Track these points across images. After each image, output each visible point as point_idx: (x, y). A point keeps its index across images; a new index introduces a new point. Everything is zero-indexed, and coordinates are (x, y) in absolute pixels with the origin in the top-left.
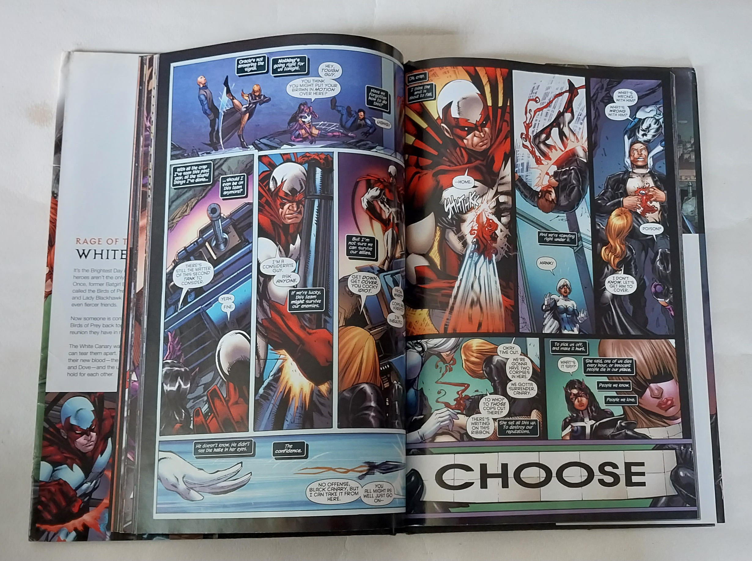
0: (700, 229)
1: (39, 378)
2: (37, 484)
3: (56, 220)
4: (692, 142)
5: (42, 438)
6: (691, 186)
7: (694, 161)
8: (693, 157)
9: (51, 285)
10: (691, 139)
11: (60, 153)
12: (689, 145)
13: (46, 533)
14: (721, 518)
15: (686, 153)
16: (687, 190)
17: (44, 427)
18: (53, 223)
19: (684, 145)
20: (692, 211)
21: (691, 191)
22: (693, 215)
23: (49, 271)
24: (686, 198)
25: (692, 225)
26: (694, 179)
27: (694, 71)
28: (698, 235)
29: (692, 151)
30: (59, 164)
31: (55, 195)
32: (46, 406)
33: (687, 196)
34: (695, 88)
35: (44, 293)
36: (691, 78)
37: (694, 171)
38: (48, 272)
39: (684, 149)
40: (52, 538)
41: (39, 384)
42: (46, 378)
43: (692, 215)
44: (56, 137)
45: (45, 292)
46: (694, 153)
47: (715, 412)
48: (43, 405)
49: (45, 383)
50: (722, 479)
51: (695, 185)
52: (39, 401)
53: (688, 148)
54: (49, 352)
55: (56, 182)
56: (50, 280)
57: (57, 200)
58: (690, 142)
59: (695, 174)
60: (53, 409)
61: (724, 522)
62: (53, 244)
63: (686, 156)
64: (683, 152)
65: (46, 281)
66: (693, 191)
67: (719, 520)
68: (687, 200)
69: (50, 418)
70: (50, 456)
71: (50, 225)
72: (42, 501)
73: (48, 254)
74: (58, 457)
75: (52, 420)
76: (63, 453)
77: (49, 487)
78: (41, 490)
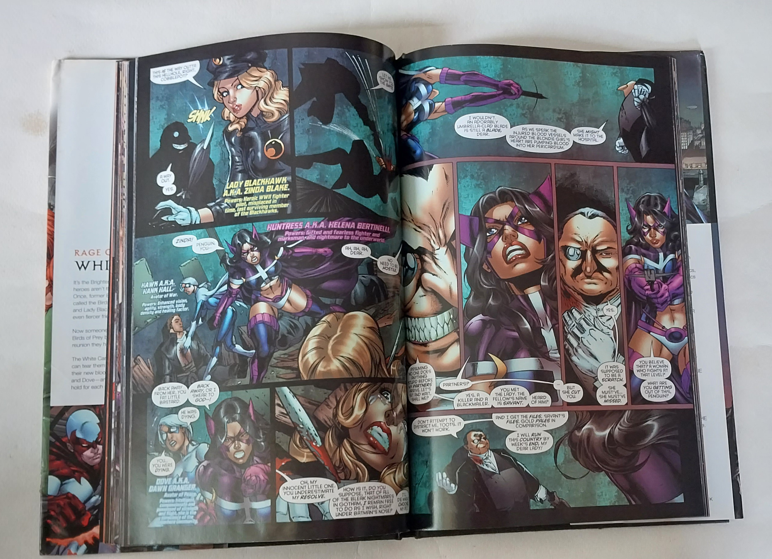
0: (712, 218)
1: (44, 392)
2: (45, 498)
3: (54, 232)
4: (703, 128)
5: (48, 452)
6: (702, 173)
7: (705, 148)
8: (704, 143)
9: (51, 299)
10: (701, 125)
11: (55, 164)
12: (699, 132)
13: (57, 547)
14: (739, 512)
15: (696, 140)
16: (698, 179)
17: (50, 442)
18: (51, 235)
19: (695, 132)
20: (703, 200)
21: (702, 180)
22: (705, 203)
23: (49, 285)
24: (697, 186)
25: (704, 214)
26: (705, 166)
27: (703, 53)
28: (710, 224)
29: (702, 137)
30: (55, 176)
32: (51, 420)
33: (698, 184)
34: (704, 71)
35: (44, 306)
36: (700, 61)
37: (705, 157)
38: (47, 285)
39: (694, 136)
40: (62, 552)
41: (43, 398)
42: (50, 392)
43: (703, 204)
44: (50, 148)
45: (46, 305)
46: (704, 139)
47: (732, 406)
48: (49, 420)
49: (49, 397)
50: (739, 474)
51: (706, 172)
52: (44, 415)
53: (698, 134)
54: (52, 366)
55: (52, 193)
56: (50, 293)
57: (53, 211)
58: (700, 128)
59: (706, 161)
60: (58, 423)
61: (742, 517)
62: (51, 256)
63: (697, 143)
64: (694, 138)
65: (46, 294)
66: (704, 179)
67: (738, 516)
68: (698, 188)
69: (55, 432)
70: (58, 470)
71: (48, 238)
72: (52, 515)
73: (47, 266)
74: (65, 471)
75: (59, 434)
76: (70, 466)
77: (57, 501)
78: (50, 504)
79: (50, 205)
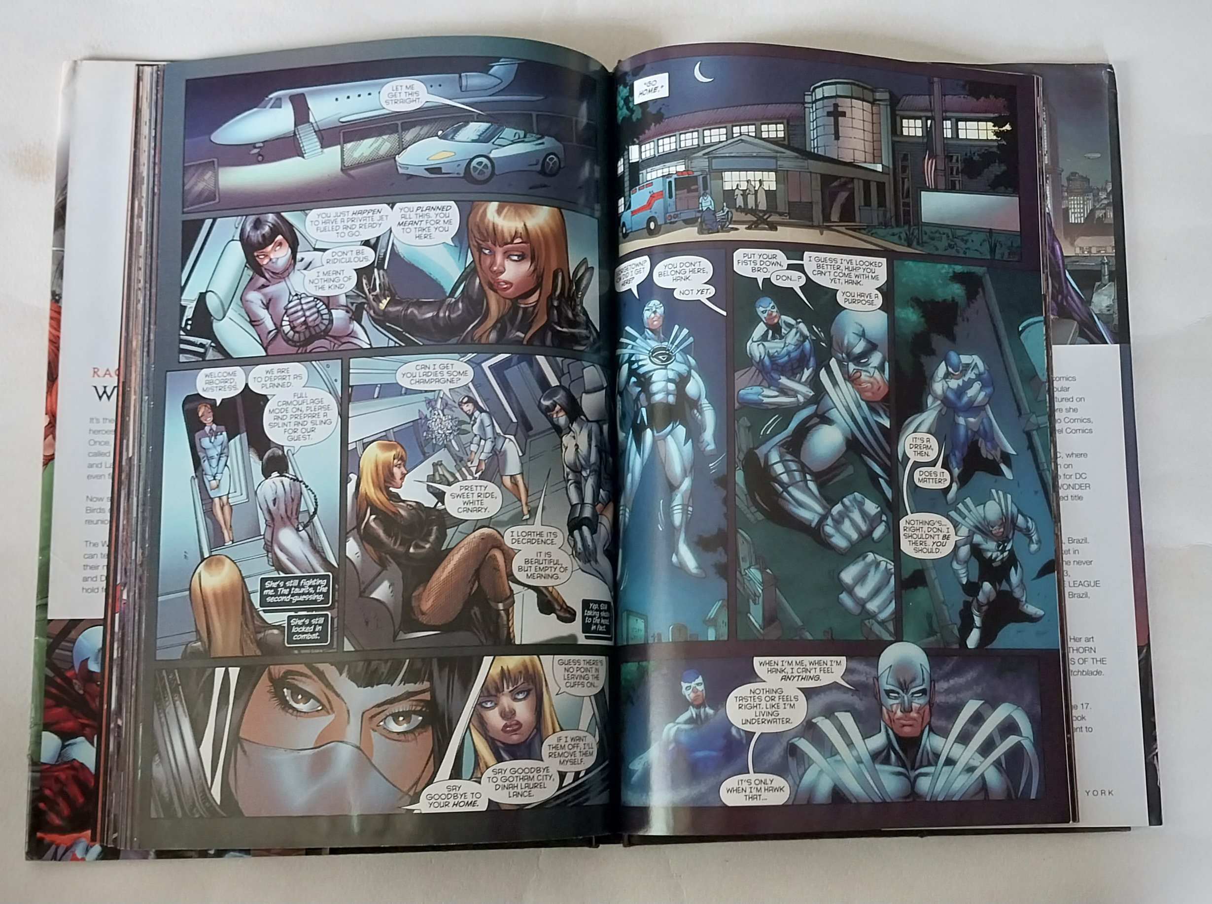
1: (37, 597)
2: (35, 768)
3: (58, 337)
4: (1109, 189)
5: (43, 694)
6: (1107, 263)
7: (1112, 222)
8: (1110, 214)
9: (52, 445)
10: (1106, 184)
11: (64, 228)
12: (1103, 195)
13: (53, 847)
14: (1155, 815)
15: (1098, 209)
16: (1100, 271)
17: (47, 677)
18: (55, 343)
19: (1096, 196)
20: (1107, 307)
21: (1106, 273)
22: (1111, 312)
23: (50, 423)
24: (1098, 284)
26: (1111, 252)
27: (1112, 69)
28: (1118, 345)
29: (1108, 204)
30: (63, 247)
31: (57, 298)
32: (48, 642)
33: (1100, 280)
34: (1113, 97)
35: (42, 457)
36: (1107, 82)
37: (1113, 237)
38: (47, 424)
39: (1094, 201)
40: (63, 856)
41: (37, 606)
42: (47, 597)
43: (1108, 313)
44: (56, 202)
45: (44, 456)
46: (1112, 208)
47: (1147, 642)
48: (44, 641)
49: (46, 605)
50: (1157, 753)
51: (1113, 262)
52: (38, 634)
53: (1102, 200)
54: (52, 555)
55: (57, 275)
56: (51, 437)
57: (59, 305)
58: (1106, 190)
59: (1113, 244)
60: (60, 647)
61: (1161, 824)
62: (55, 376)
63: (1099, 214)
64: (1094, 206)
65: (45, 439)
67: (1153, 821)
68: (1100, 287)
69: (55, 661)
70: (56, 723)
71: (49, 347)
72: (46, 797)
73: (47, 393)
74: (70, 724)
75: (59, 664)
76: (77, 718)
77: (56, 774)
78: (42, 778)
79: (54, 294)
